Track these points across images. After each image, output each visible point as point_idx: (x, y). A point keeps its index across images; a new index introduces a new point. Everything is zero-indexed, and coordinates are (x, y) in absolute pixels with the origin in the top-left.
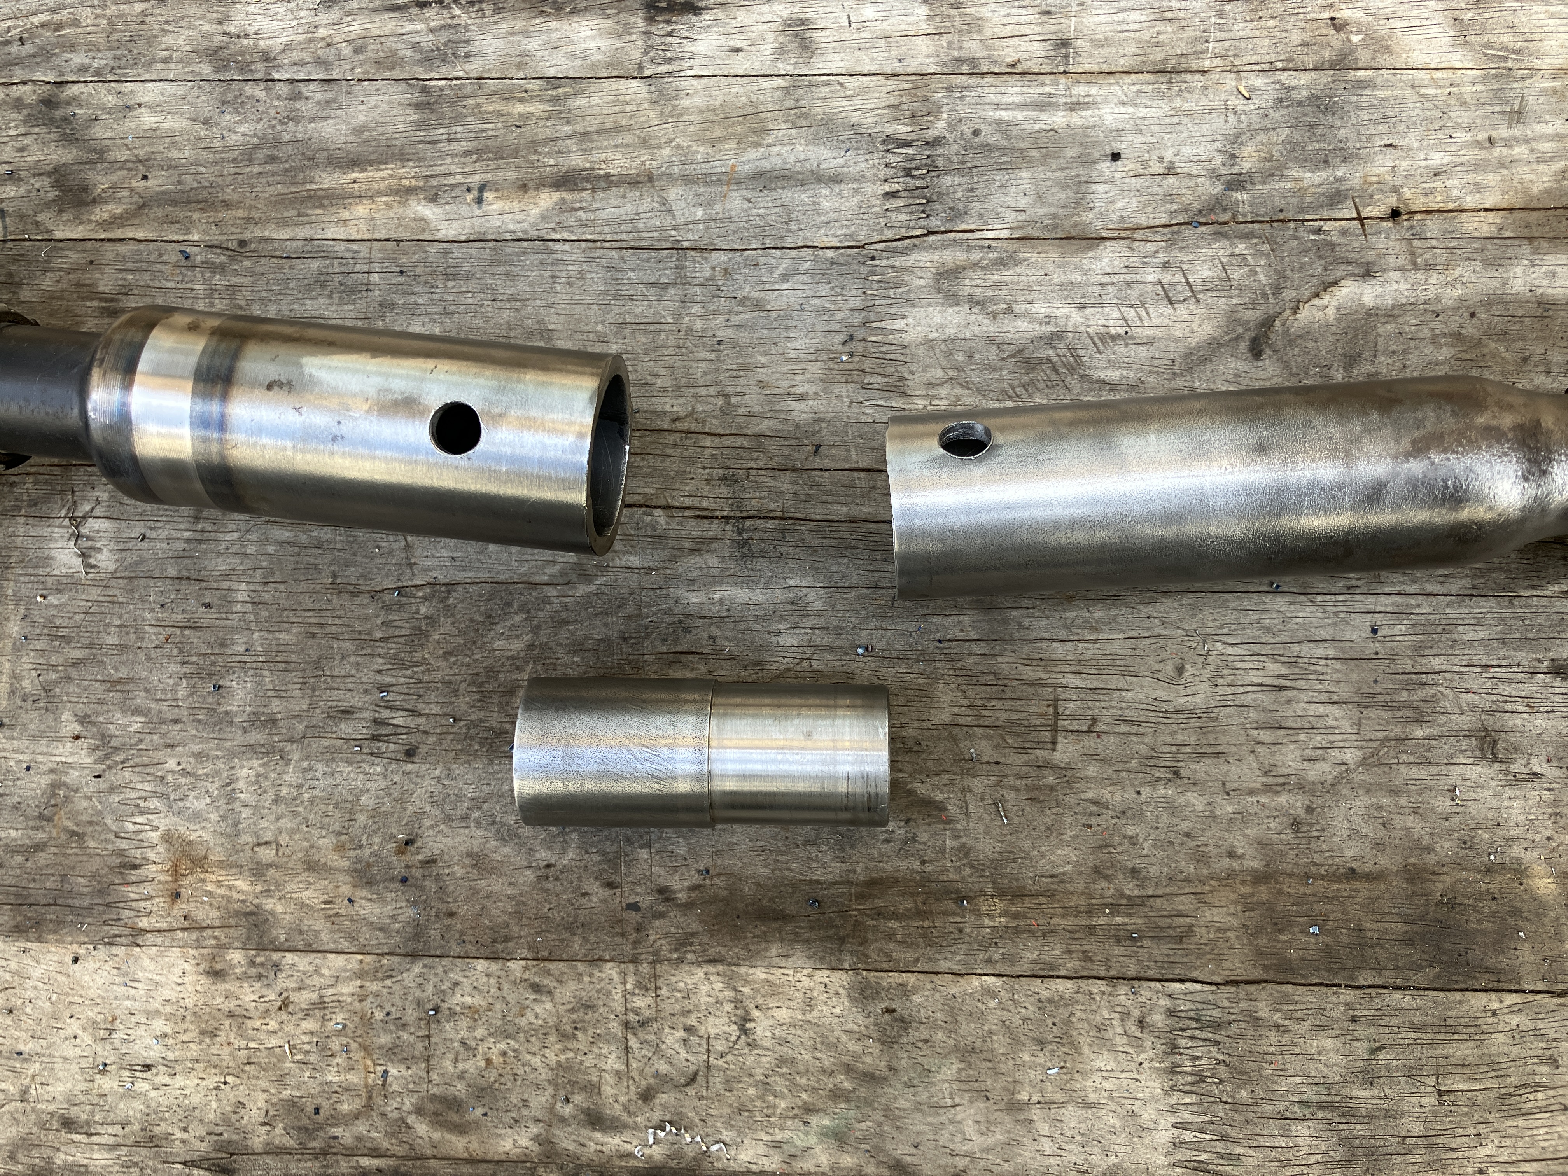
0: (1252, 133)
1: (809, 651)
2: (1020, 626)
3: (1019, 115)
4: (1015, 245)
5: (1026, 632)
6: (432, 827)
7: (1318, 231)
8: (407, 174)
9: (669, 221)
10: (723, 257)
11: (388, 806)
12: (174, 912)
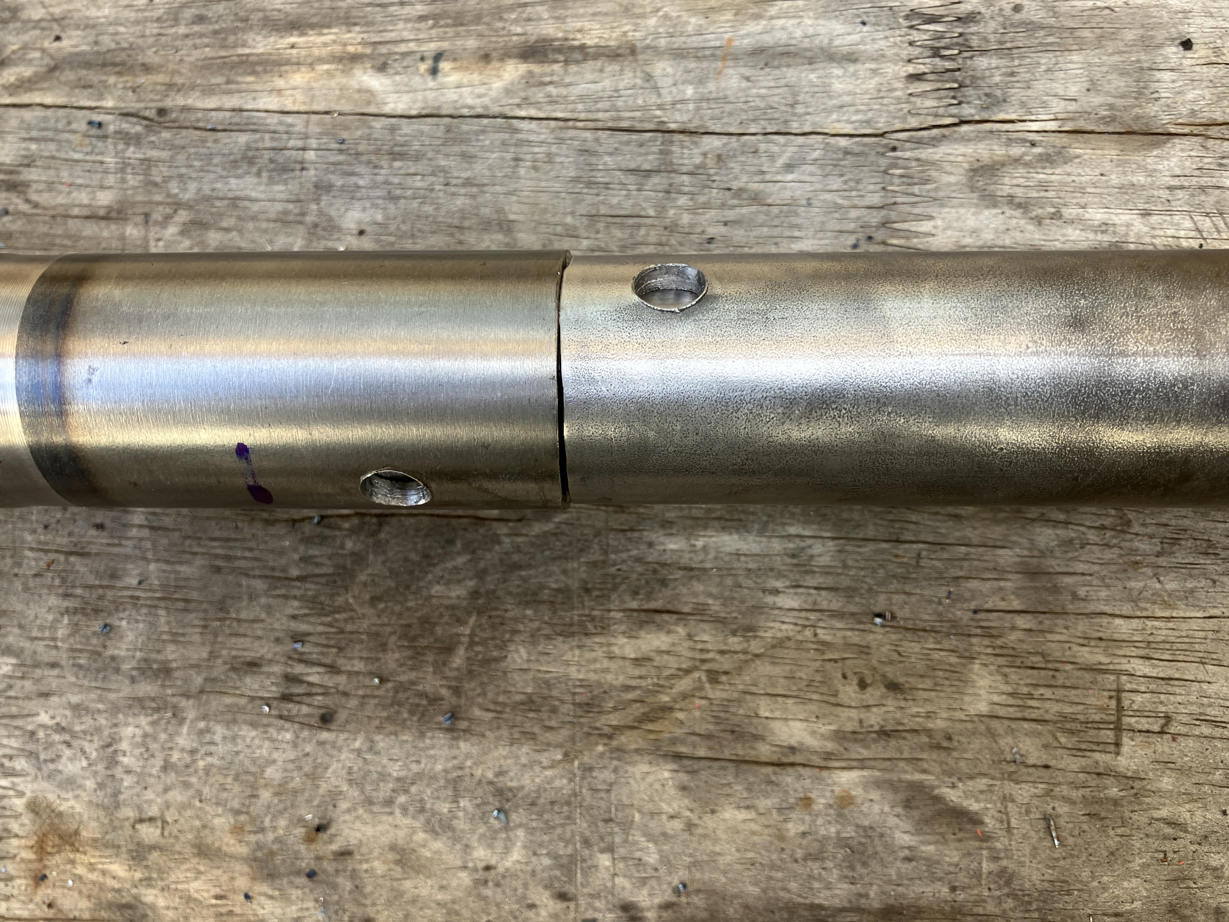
1: (813, 616)
2: (1075, 596)
4: (1065, 139)
5: (1082, 604)
6: (348, 811)
8: (353, 40)
9: (653, 99)
10: (716, 142)
11: (297, 782)
12: (38, 899)
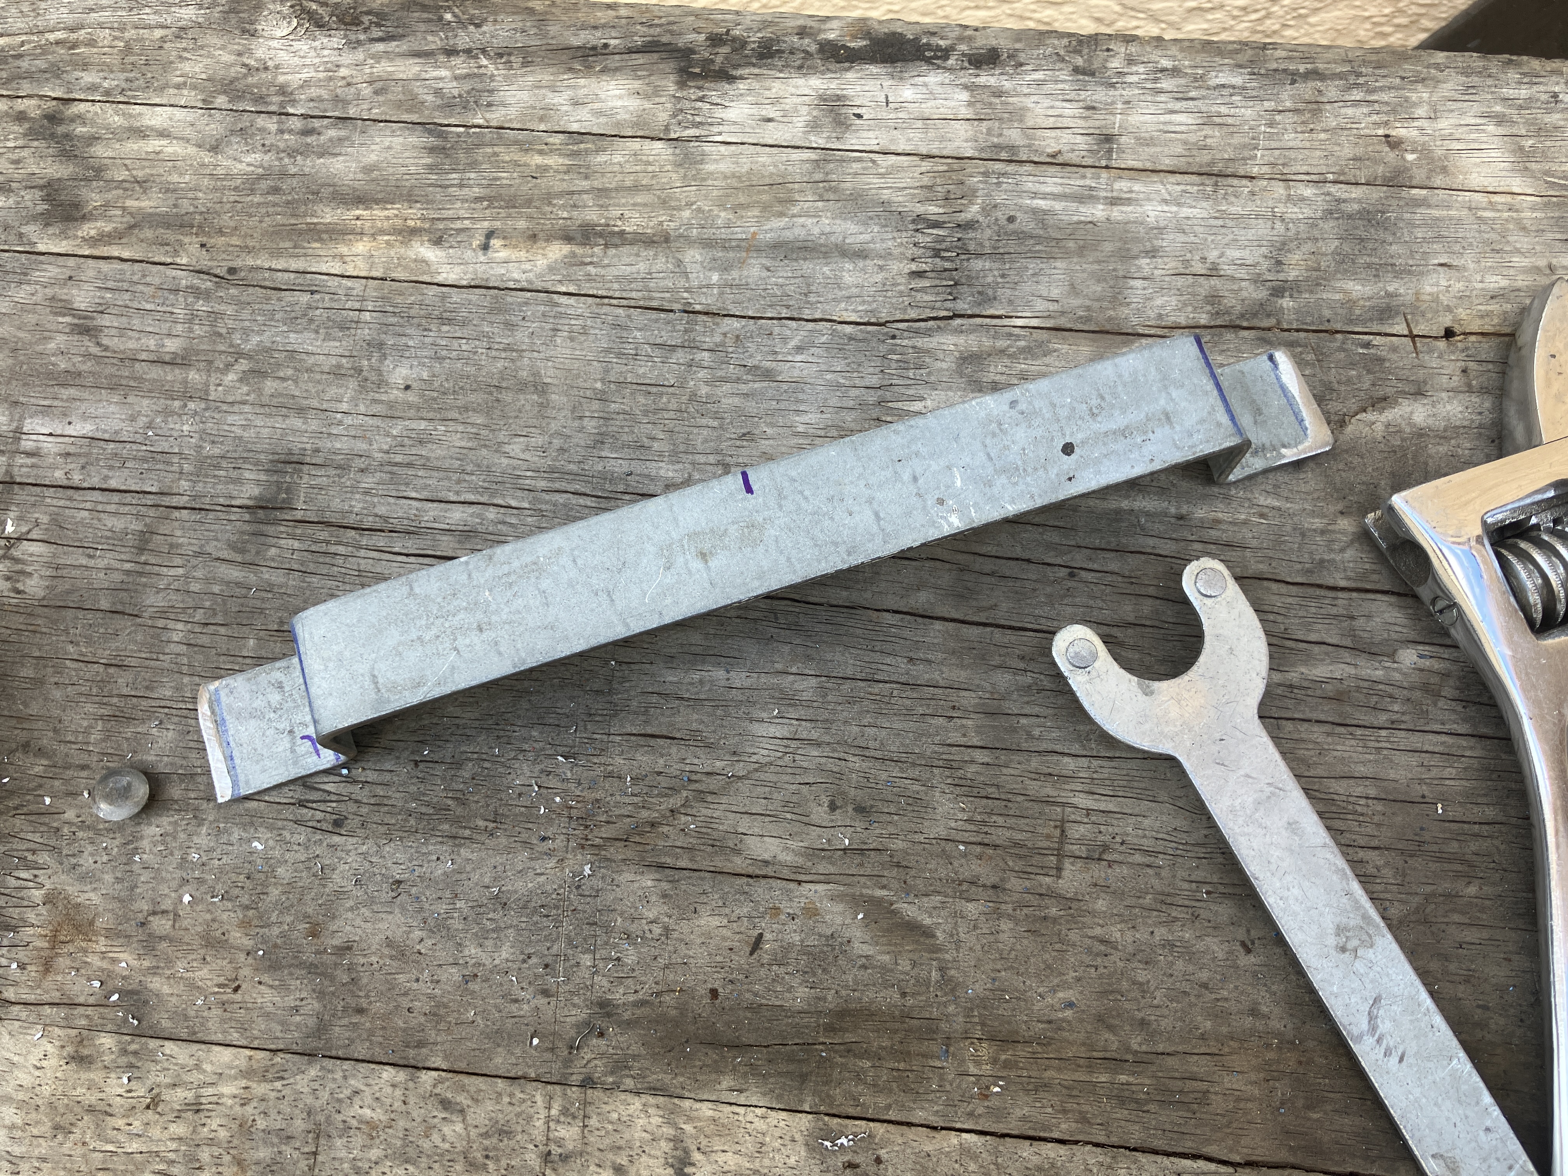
0: (1299, 241)
1: (794, 744)
2: (1029, 735)
3: (1058, 206)
4: (1044, 335)
5: (1036, 743)
7: (1367, 345)
8: (414, 214)
9: (682, 283)
10: (736, 324)
11: (305, 881)
12: (46, 984)
